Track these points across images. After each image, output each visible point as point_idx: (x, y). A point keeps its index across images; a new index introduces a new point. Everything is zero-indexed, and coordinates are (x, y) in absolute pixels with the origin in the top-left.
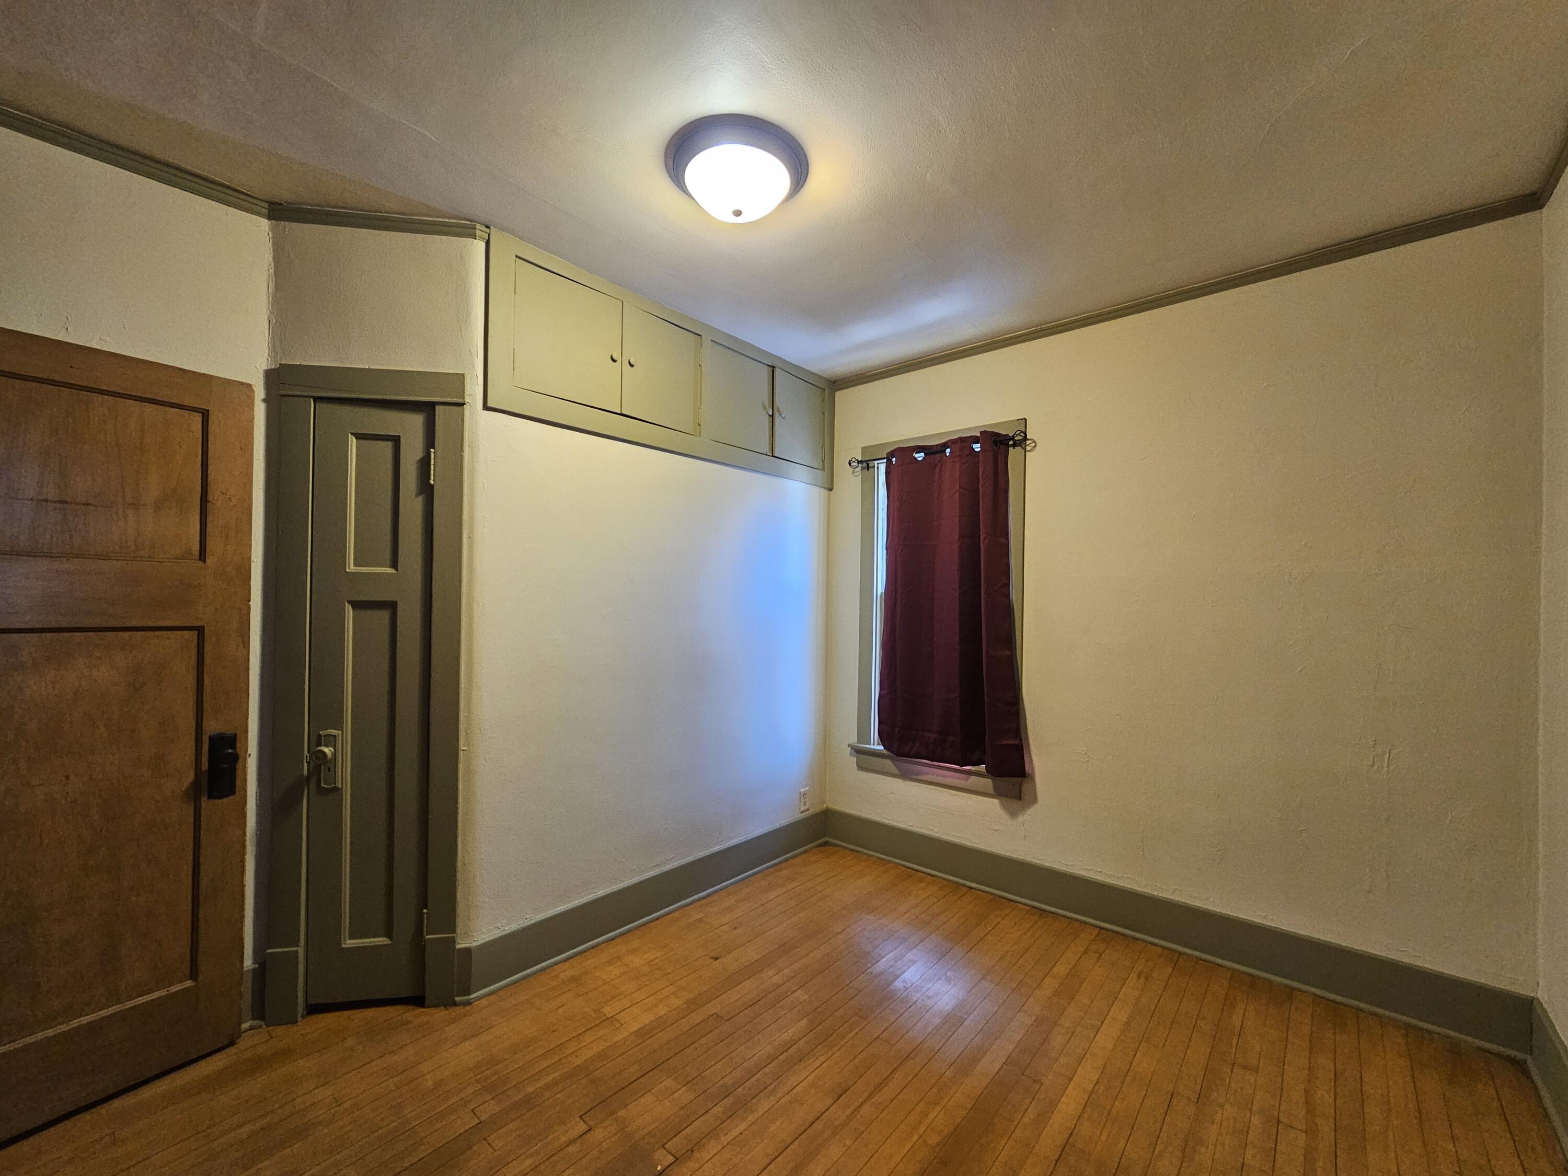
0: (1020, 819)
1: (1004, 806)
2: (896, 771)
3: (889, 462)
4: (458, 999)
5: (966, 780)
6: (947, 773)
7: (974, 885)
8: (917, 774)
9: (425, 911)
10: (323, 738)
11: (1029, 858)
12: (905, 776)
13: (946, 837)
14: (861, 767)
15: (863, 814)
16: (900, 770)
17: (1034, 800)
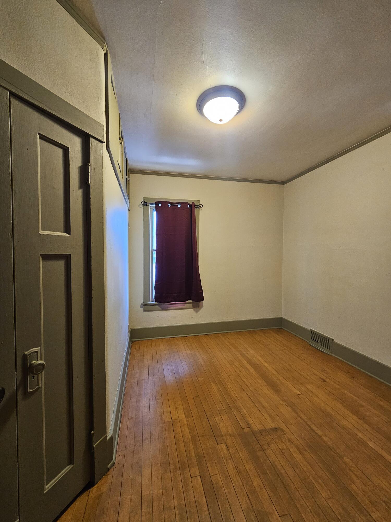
0: (199, 312)
1: (194, 310)
2: (160, 309)
3: (157, 205)
4: (109, 466)
5: (184, 306)
6: (179, 305)
7: (187, 335)
8: (168, 308)
9: (93, 432)
10: (28, 356)
11: (201, 322)
12: (163, 309)
13: (177, 325)
14: (145, 311)
15: (146, 327)
16: (161, 308)
17: (202, 306)
